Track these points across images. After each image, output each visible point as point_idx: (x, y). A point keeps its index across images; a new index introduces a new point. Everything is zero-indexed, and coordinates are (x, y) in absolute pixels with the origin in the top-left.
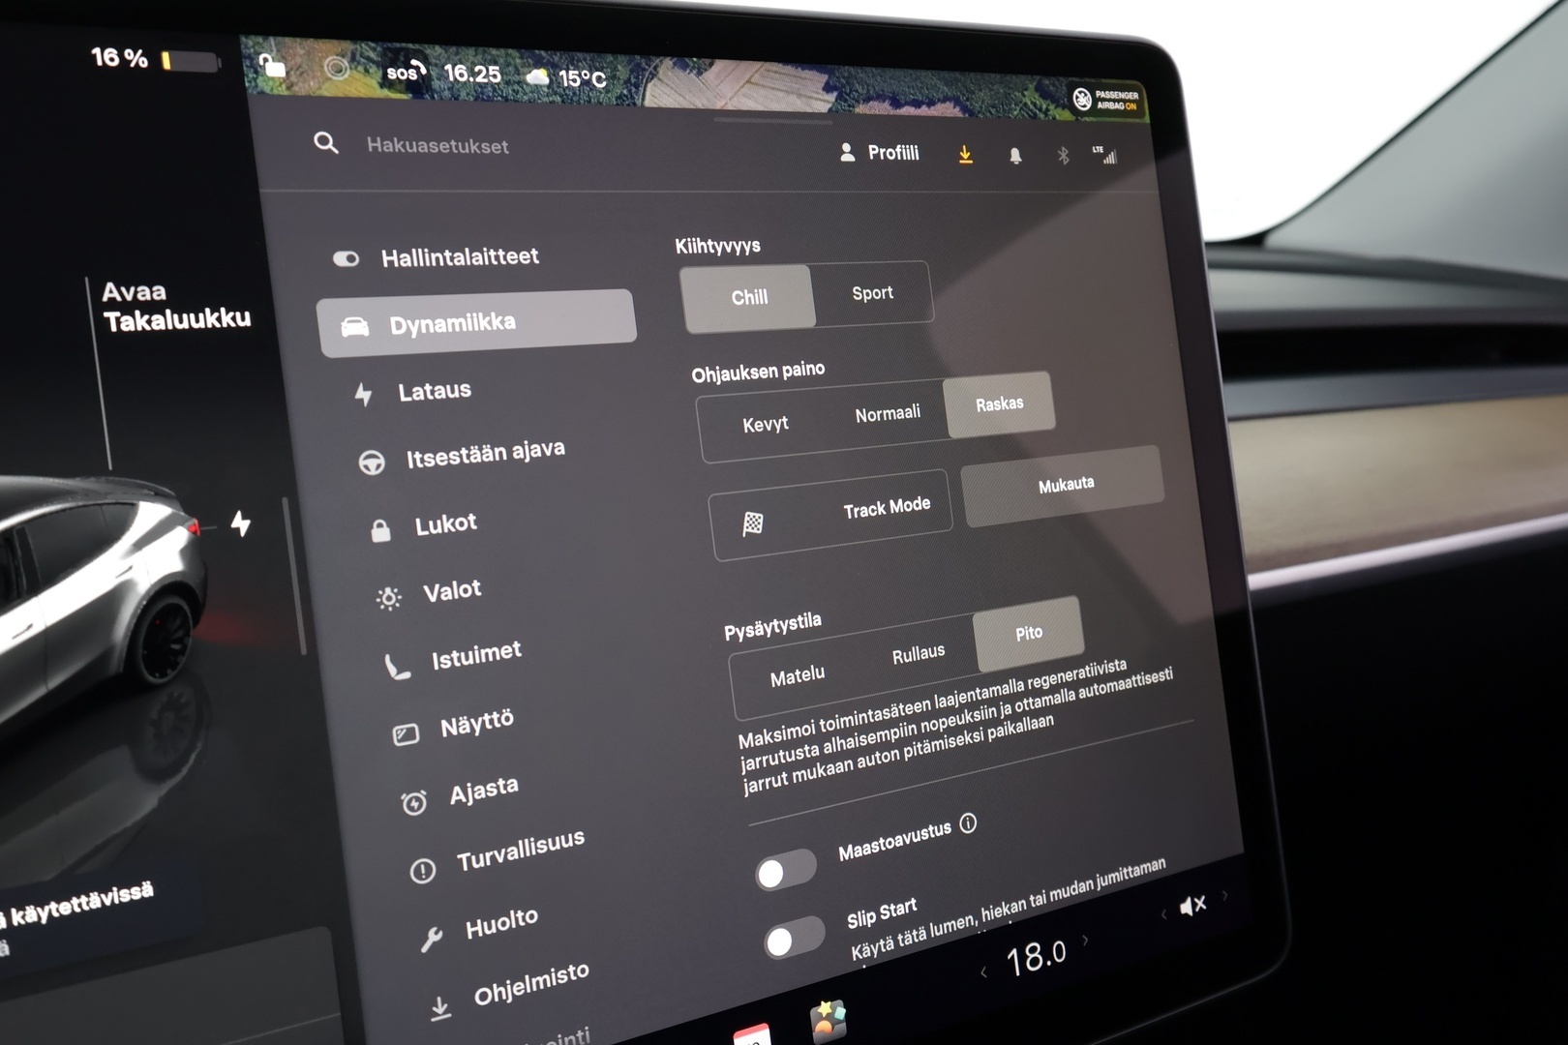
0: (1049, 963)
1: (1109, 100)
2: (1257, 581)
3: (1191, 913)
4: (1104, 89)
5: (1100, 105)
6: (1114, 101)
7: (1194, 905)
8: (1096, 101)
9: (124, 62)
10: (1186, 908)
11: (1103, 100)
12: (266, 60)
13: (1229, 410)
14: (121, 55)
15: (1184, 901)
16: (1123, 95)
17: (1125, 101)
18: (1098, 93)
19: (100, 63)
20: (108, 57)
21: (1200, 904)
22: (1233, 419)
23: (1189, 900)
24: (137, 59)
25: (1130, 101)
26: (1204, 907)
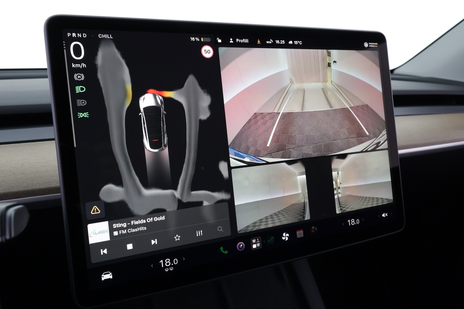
0: (356, 224)
1: (372, 45)
2: (400, 152)
3: (384, 216)
4: (370, 43)
5: (370, 46)
6: (373, 45)
7: (385, 215)
8: (369, 45)
9: (196, 40)
10: (383, 215)
11: (370, 45)
12: (218, 39)
13: (395, 114)
14: (195, 39)
15: (383, 214)
16: (374, 44)
17: (375, 45)
18: (369, 43)
19: (192, 40)
20: (193, 39)
21: (386, 215)
22: (396, 116)
23: (384, 214)
24: (198, 39)
25: (376, 45)
26: (387, 216)
